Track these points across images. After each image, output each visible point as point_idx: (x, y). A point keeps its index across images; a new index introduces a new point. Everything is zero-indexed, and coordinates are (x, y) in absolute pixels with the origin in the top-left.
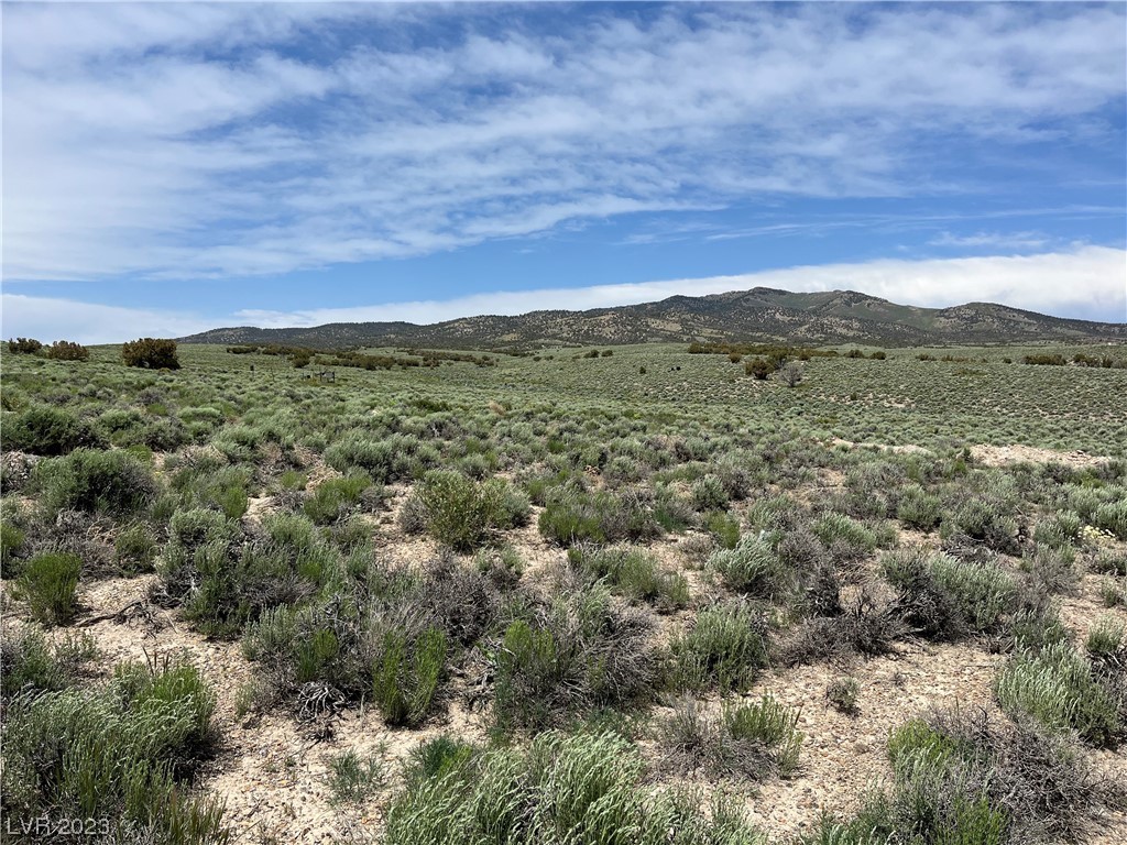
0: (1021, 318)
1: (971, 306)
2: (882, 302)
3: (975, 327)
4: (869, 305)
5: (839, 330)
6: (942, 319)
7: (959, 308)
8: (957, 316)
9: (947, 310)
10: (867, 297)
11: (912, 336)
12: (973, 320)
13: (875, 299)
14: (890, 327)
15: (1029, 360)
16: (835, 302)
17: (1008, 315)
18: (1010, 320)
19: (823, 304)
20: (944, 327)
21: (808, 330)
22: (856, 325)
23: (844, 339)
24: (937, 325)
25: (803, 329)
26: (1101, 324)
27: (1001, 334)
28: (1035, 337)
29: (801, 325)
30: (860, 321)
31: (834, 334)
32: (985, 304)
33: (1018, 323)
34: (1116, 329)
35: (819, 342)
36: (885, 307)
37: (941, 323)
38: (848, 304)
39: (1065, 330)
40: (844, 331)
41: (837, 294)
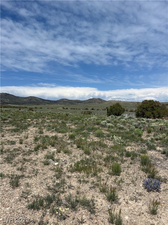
0: (39, 99)
1: (30, 97)
2: (13, 96)
3: (31, 101)
4: (10, 96)
5: (6, 101)
7: (28, 97)
8: (28, 99)
9: (26, 98)
11: (20, 102)
12: (31, 99)
14: (16, 101)
16: (3, 95)
17: (37, 99)
23: (7, 103)
26: (51, 101)
27: (36, 102)
28: (42, 103)
32: (33, 97)
37: (25, 100)
41: (3, 93)
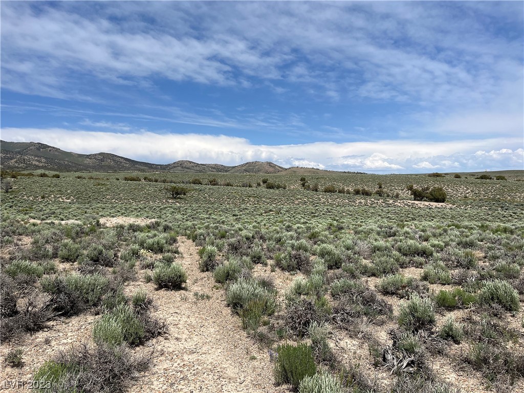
0: (122, 160)
1: (101, 154)
2: (57, 150)
3: (103, 163)
4: (50, 150)
5: (34, 163)
6: (88, 159)
7: (95, 155)
8: (95, 158)
9: (90, 155)
10: (49, 147)
11: (73, 167)
12: (102, 160)
13: (54, 148)
14: (62, 162)
15: (126, 179)
16: (31, 148)
17: (117, 159)
18: (118, 161)
19: (24, 148)
20: (89, 163)
21: (16, 162)
22: (43, 160)
23: (37, 167)
24: (85, 162)
25: (13, 161)
27: (115, 167)
28: (128, 169)
29: (11, 159)
30: (46, 158)
31: (31, 164)
32: (107, 153)
33: (121, 162)
34: (159, 167)
35: (23, 168)
36: (59, 152)
37: (87, 161)
38: (38, 149)
39: (140, 167)
40: (37, 163)
41: (32, 144)
